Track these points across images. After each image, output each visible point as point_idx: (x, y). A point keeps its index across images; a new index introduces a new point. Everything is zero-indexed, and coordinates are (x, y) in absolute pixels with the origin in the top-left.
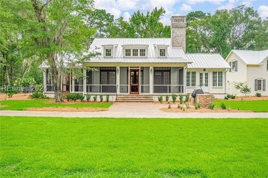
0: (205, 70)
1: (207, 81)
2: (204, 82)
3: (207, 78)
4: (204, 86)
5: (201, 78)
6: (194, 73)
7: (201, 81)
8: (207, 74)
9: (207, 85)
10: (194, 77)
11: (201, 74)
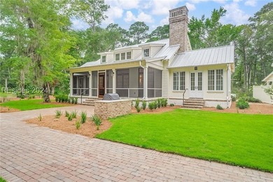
0: (196, 68)
1: (200, 84)
2: (196, 85)
3: (200, 79)
4: (196, 90)
5: (193, 79)
6: (183, 74)
7: (193, 84)
8: (200, 75)
9: (200, 88)
10: (183, 79)
11: (193, 75)
